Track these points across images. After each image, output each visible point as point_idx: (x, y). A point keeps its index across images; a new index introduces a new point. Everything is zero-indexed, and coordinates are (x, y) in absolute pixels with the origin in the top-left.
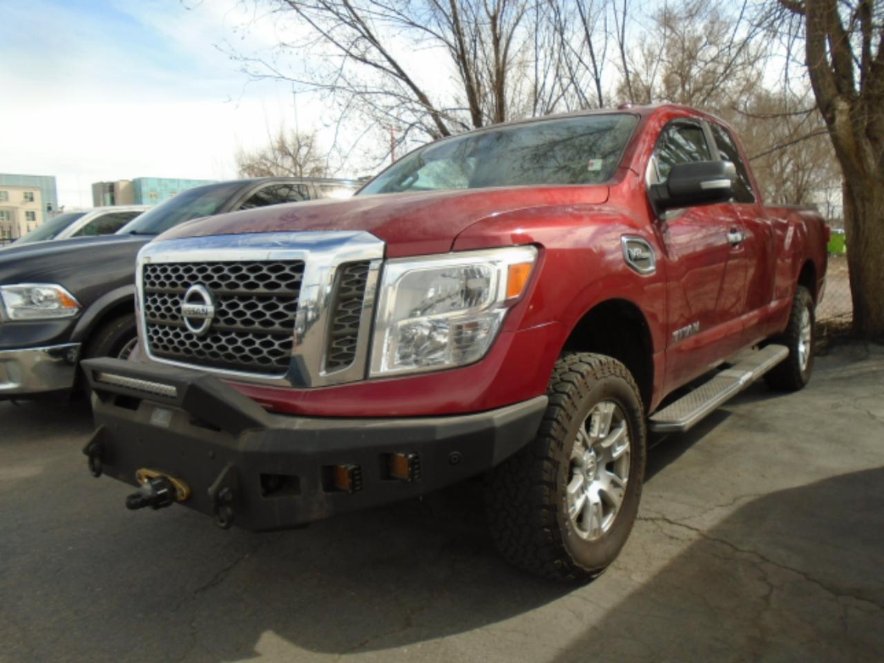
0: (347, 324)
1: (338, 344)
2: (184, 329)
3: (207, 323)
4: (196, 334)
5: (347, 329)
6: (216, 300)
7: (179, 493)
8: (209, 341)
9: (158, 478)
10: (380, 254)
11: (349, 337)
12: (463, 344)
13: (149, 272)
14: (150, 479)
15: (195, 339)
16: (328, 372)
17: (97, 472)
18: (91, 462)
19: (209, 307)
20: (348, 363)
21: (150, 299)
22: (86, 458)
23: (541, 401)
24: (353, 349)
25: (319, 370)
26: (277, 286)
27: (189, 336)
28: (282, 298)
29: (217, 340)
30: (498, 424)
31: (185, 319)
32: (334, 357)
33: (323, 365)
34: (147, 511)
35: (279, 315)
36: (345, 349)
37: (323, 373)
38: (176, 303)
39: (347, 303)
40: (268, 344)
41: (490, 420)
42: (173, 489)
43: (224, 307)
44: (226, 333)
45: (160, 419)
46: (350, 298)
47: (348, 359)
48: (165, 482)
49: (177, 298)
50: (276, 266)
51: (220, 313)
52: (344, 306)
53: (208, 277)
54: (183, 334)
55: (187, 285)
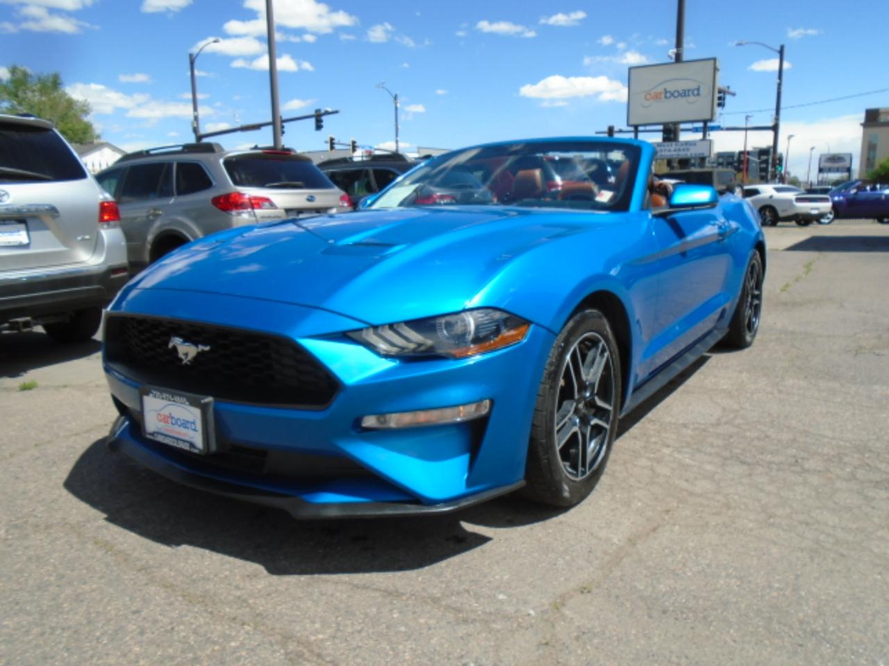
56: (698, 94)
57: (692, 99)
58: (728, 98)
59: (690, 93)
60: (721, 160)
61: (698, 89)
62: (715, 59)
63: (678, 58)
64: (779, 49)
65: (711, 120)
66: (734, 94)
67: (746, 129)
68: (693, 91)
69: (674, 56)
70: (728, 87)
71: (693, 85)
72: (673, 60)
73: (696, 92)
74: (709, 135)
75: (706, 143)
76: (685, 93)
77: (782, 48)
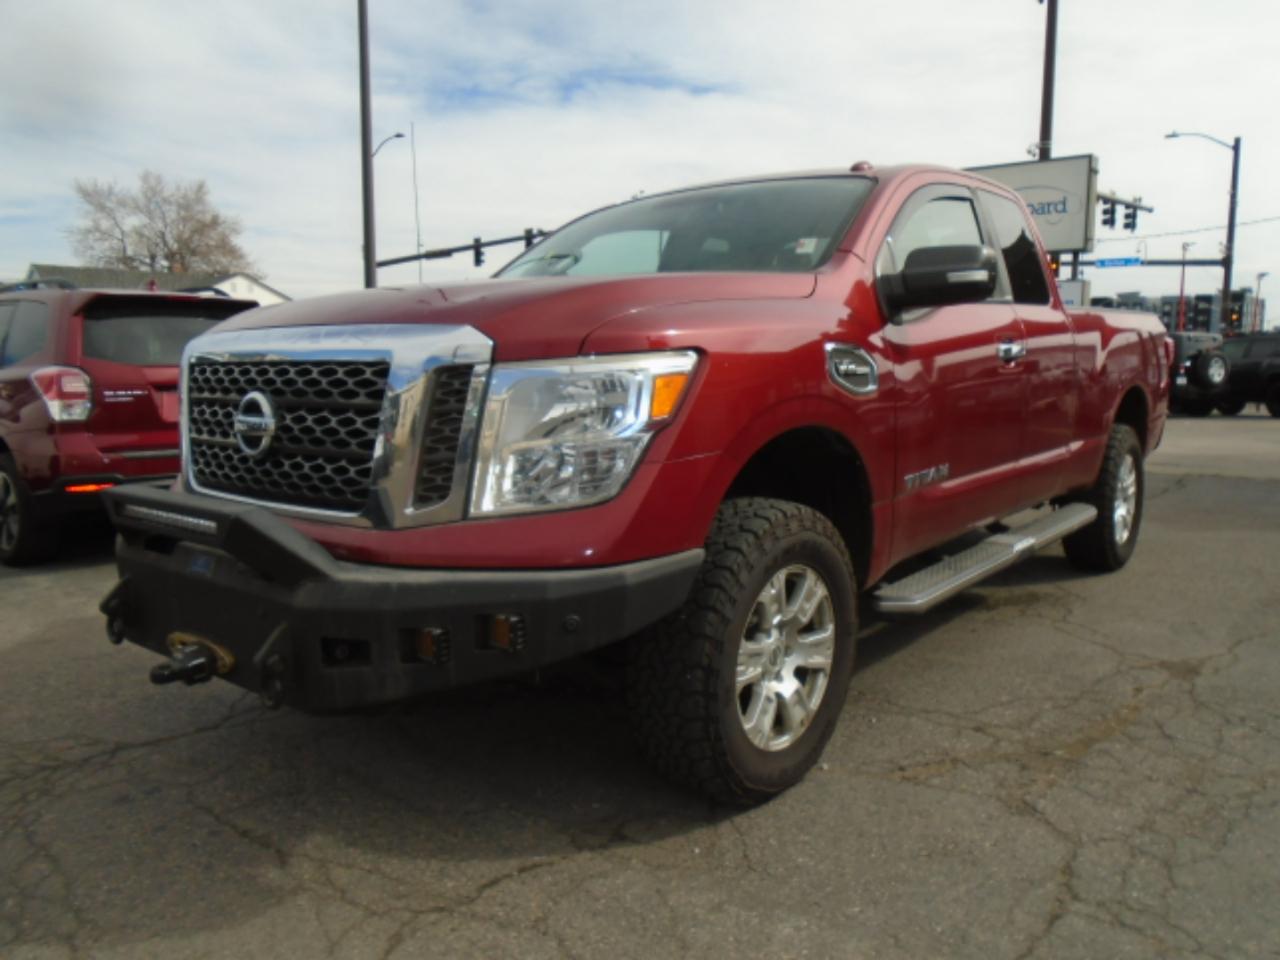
0: (442, 447)
1: (431, 472)
2: (238, 450)
3: (265, 442)
4: (253, 457)
5: (443, 454)
6: (279, 410)
7: (220, 663)
8: (268, 466)
9: (193, 644)
10: (487, 354)
11: (444, 465)
12: (598, 476)
13: (196, 374)
14: (184, 644)
15: (251, 463)
16: (416, 509)
17: (117, 638)
18: (110, 624)
19: (268, 420)
20: (443, 497)
21: (196, 409)
22: (103, 618)
23: (695, 554)
24: (449, 479)
25: (406, 507)
26: (354, 394)
27: (244, 460)
28: (362, 411)
29: (279, 465)
30: (631, 581)
31: (239, 436)
32: (426, 490)
33: (410, 500)
34: (176, 687)
35: (357, 433)
36: (439, 480)
37: (409, 511)
38: (228, 415)
39: (444, 418)
40: (342, 471)
41: (620, 576)
42: (213, 659)
43: (288, 421)
44: (290, 456)
45: (201, 568)
46: (448, 413)
47: (442, 492)
48: (202, 650)
49: (230, 409)
50: (354, 369)
51: (283, 428)
52: (440, 423)
53: (270, 382)
54: (236, 457)
55: (243, 392)
56: (1064, 210)
57: (1054, 217)
58: (1141, 215)
59: (1052, 208)
60: (1167, 308)
61: (1064, 203)
62: (1090, 158)
63: (1044, 154)
64: (1232, 143)
65: (1084, 250)
66: (1150, 210)
67: (1184, 263)
68: (1056, 205)
69: (1037, 151)
70: (1140, 200)
71: (1056, 197)
72: (1037, 158)
73: (1060, 207)
74: (1082, 273)
75: (1076, 286)
76: (1043, 208)
77: (1237, 142)
